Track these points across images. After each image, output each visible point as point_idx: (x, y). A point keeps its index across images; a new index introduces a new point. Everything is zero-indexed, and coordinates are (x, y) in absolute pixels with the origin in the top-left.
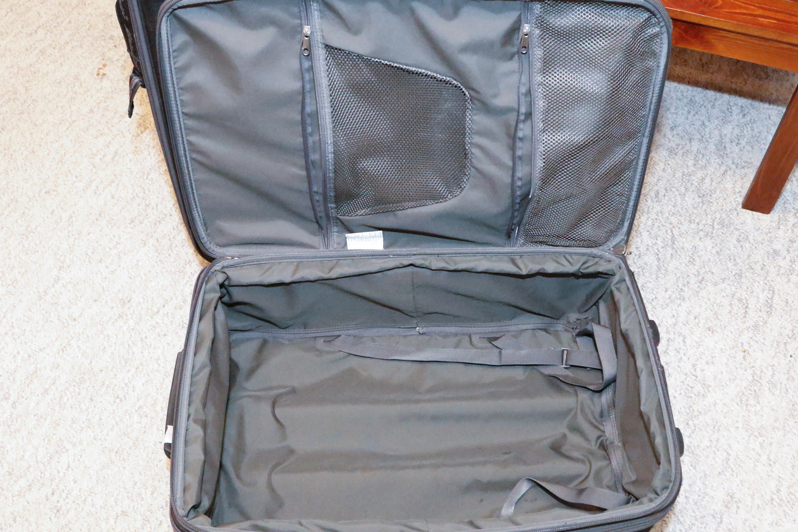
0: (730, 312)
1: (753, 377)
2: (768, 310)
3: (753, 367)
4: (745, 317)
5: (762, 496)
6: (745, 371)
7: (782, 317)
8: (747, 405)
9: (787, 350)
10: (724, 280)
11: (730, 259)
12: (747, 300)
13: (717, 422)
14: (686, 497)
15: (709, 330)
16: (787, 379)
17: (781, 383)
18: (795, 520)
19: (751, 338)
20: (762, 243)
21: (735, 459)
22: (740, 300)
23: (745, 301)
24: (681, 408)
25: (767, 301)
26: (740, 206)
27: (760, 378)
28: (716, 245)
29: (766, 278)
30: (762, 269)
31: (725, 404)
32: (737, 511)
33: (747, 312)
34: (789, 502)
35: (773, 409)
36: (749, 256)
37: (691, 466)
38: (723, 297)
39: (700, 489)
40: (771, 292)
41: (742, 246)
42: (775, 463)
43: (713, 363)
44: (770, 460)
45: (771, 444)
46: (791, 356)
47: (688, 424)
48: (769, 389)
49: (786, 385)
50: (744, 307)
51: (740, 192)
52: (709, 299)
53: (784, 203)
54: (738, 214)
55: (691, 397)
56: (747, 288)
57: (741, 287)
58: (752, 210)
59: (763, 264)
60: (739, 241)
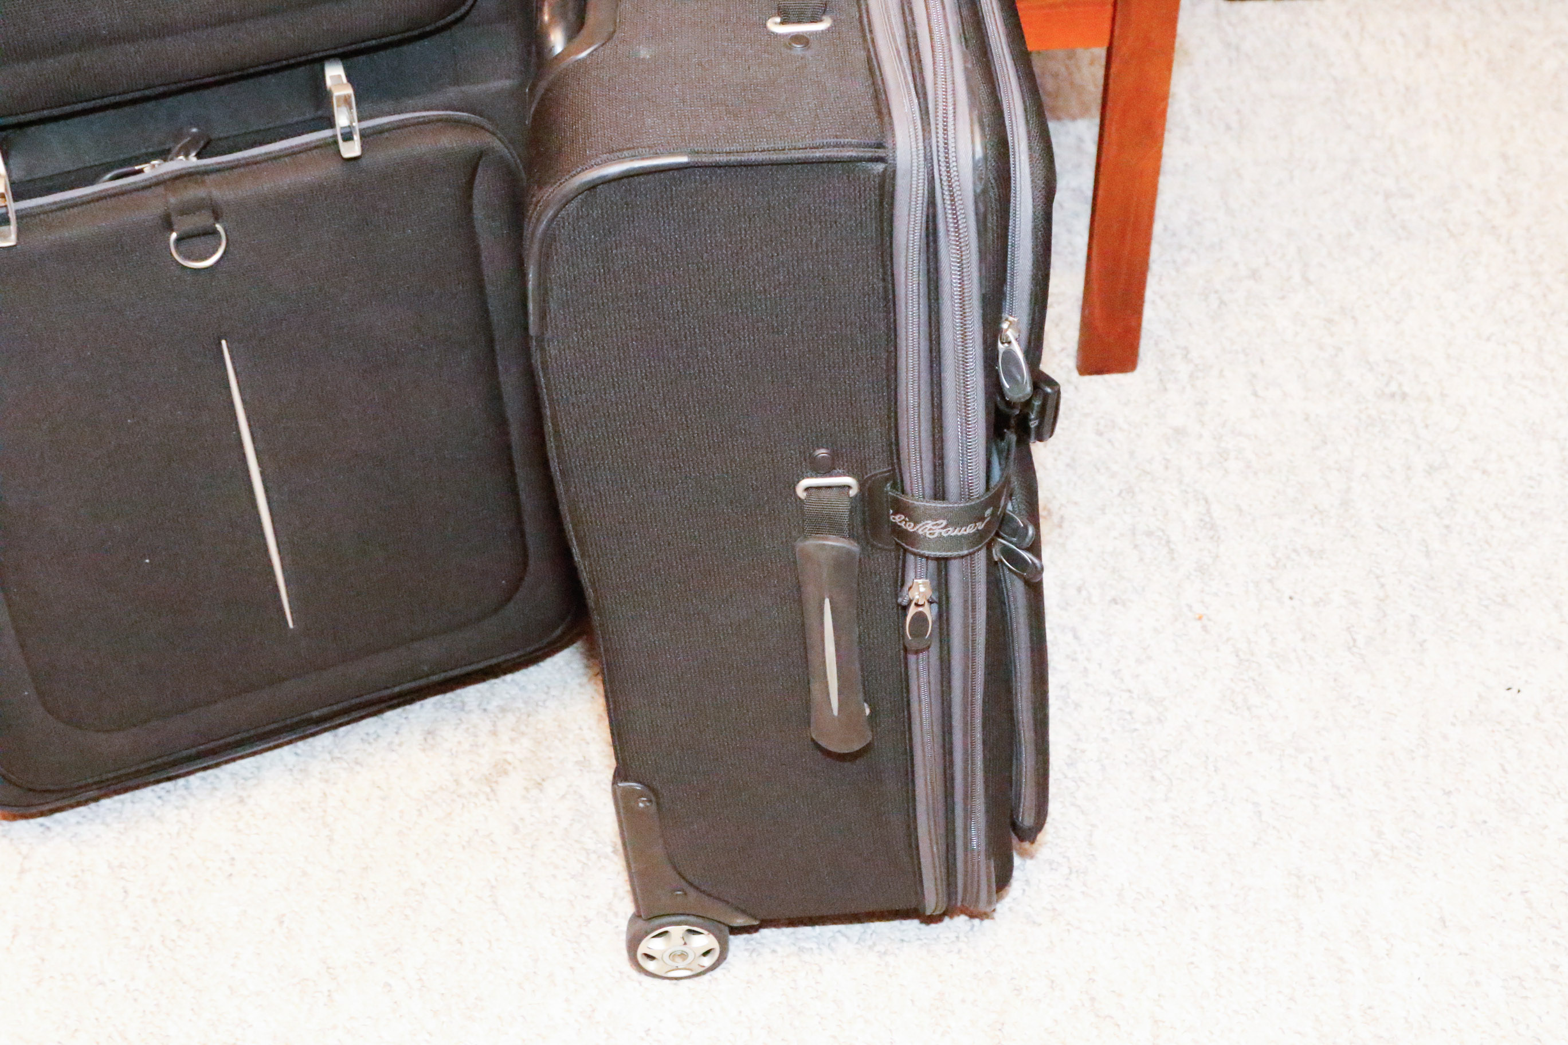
0: (1141, 560)
1: (1237, 656)
2: (1211, 533)
3: (1228, 640)
4: (1173, 559)
5: (1354, 854)
6: (1218, 650)
7: (1241, 537)
8: (1249, 709)
9: (1278, 590)
10: (1103, 510)
11: (1098, 470)
12: (1163, 531)
13: (1207, 757)
14: (1212, 907)
15: (1116, 603)
16: (1303, 639)
17: (1295, 650)
18: (1435, 875)
19: (1202, 591)
20: (1146, 424)
21: (1273, 809)
22: (1149, 534)
23: (1160, 533)
24: (1126, 756)
25: (1201, 520)
26: (1075, 373)
27: (1252, 655)
28: (1060, 453)
29: (1181, 482)
30: (1167, 468)
31: (1207, 721)
32: (1320, 897)
33: (1172, 550)
34: (1408, 847)
35: (1301, 700)
36: (1132, 454)
37: (1195, 848)
38: (1115, 538)
39: (1232, 884)
40: (1202, 502)
41: (1110, 441)
42: (1350, 790)
43: (1149, 658)
44: (1338, 788)
45: (1326, 759)
46: (1291, 598)
47: (1153, 778)
48: (1278, 667)
49: (1305, 651)
50: (1163, 542)
51: (1063, 349)
52: (1090, 550)
53: (1156, 344)
54: (1076, 388)
55: (1136, 730)
56: (1154, 509)
57: (1140, 511)
58: (1100, 371)
59: (1165, 459)
60: (1100, 434)
